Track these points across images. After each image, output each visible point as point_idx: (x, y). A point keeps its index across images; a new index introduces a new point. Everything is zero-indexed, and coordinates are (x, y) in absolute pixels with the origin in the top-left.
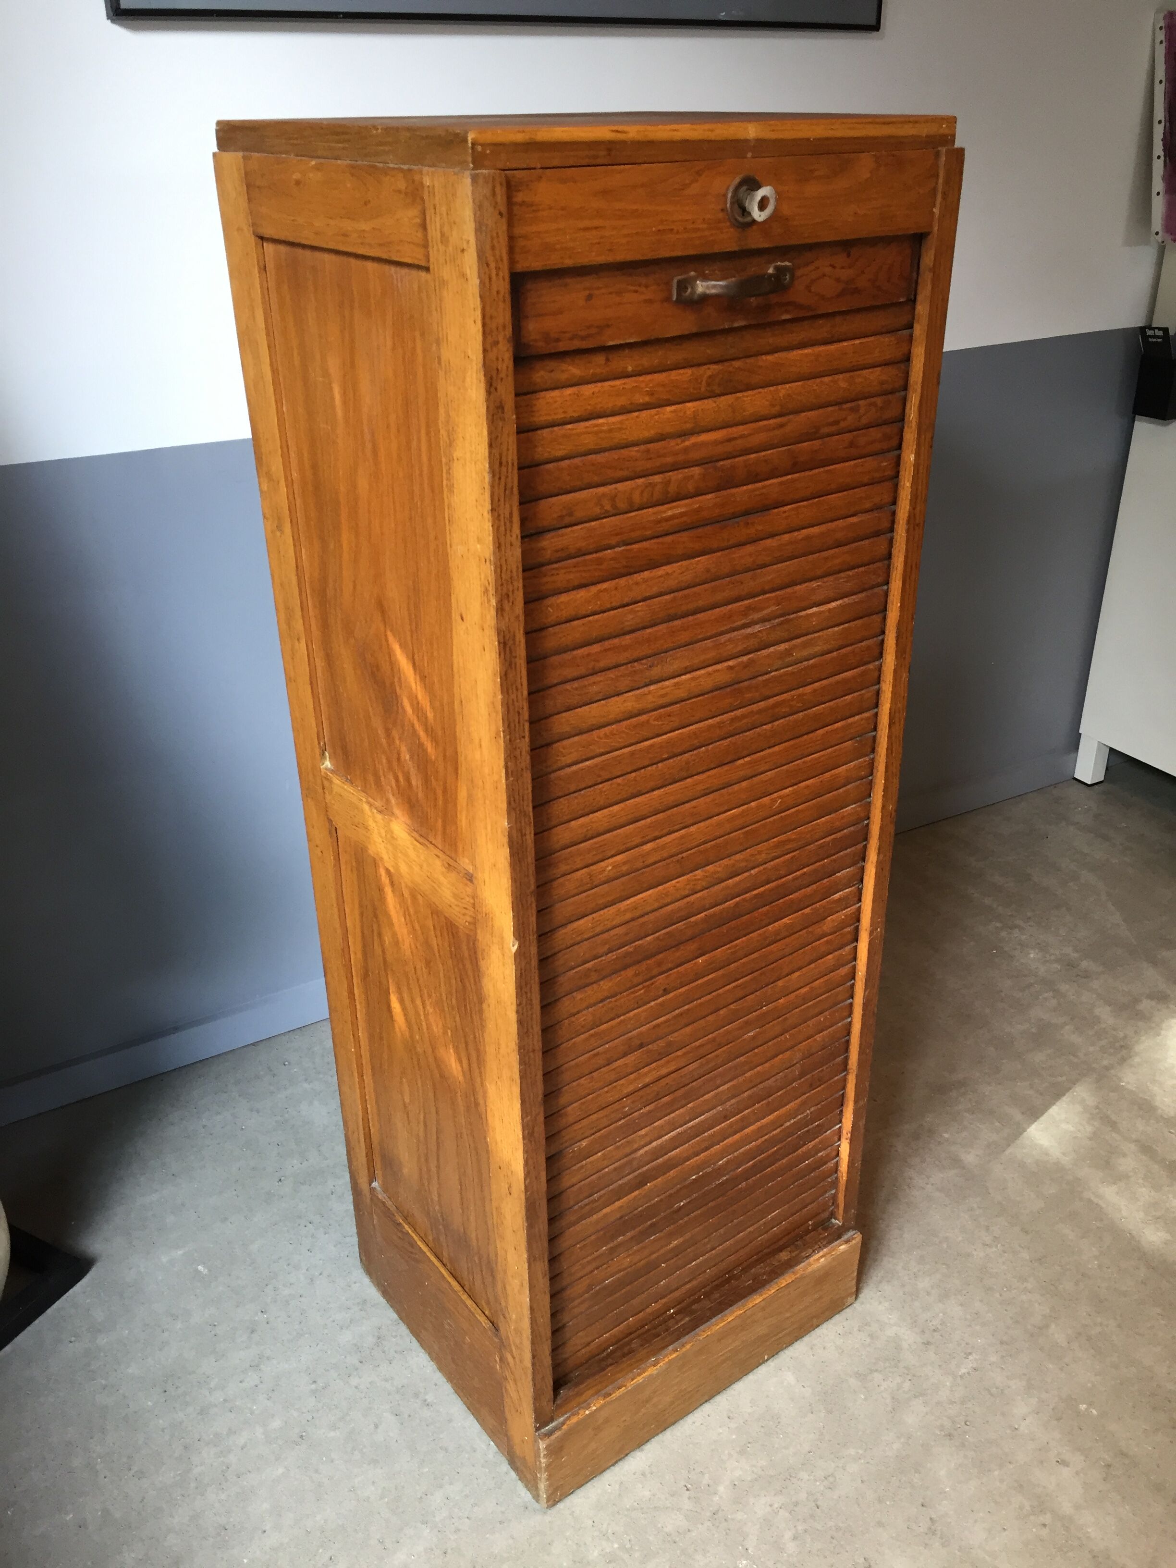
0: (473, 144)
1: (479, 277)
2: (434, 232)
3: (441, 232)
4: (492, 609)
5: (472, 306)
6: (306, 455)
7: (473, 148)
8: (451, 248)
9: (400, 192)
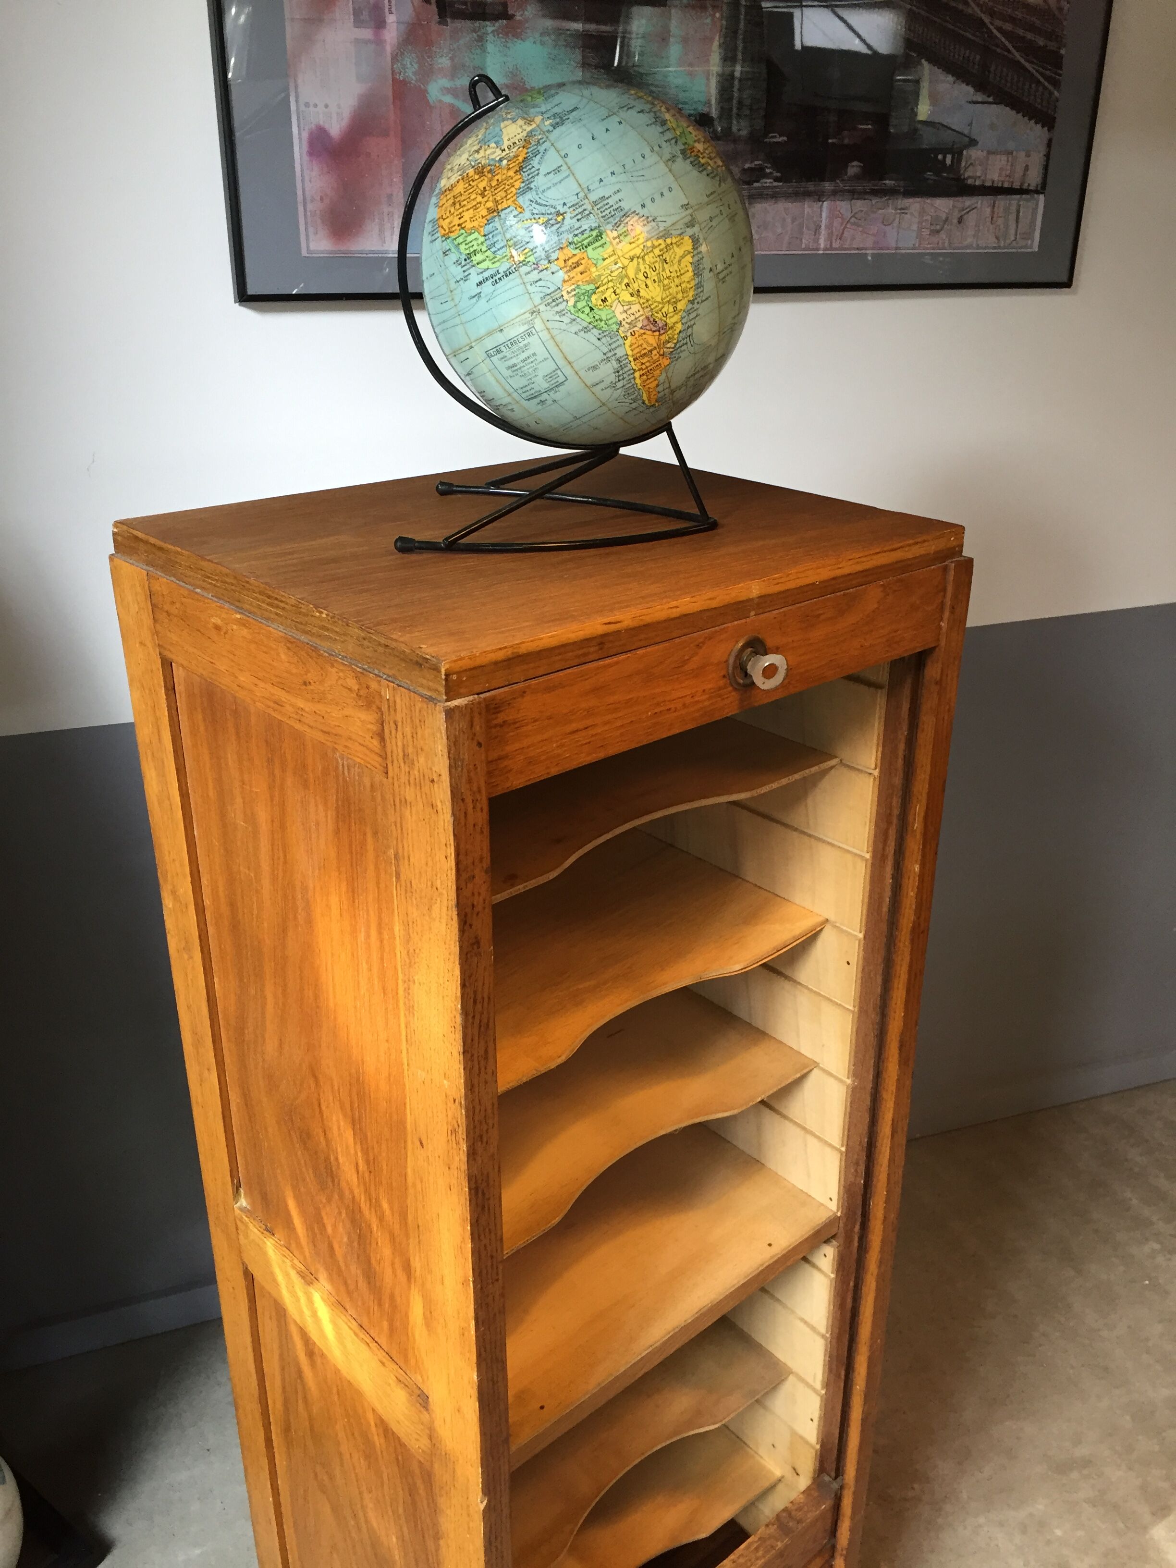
0: (447, 675)
1: (453, 814)
2: (395, 745)
3: (404, 751)
4: (461, 1152)
5: (443, 841)
6: (221, 889)
7: (446, 680)
8: (416, 772)
9: (350, 690)
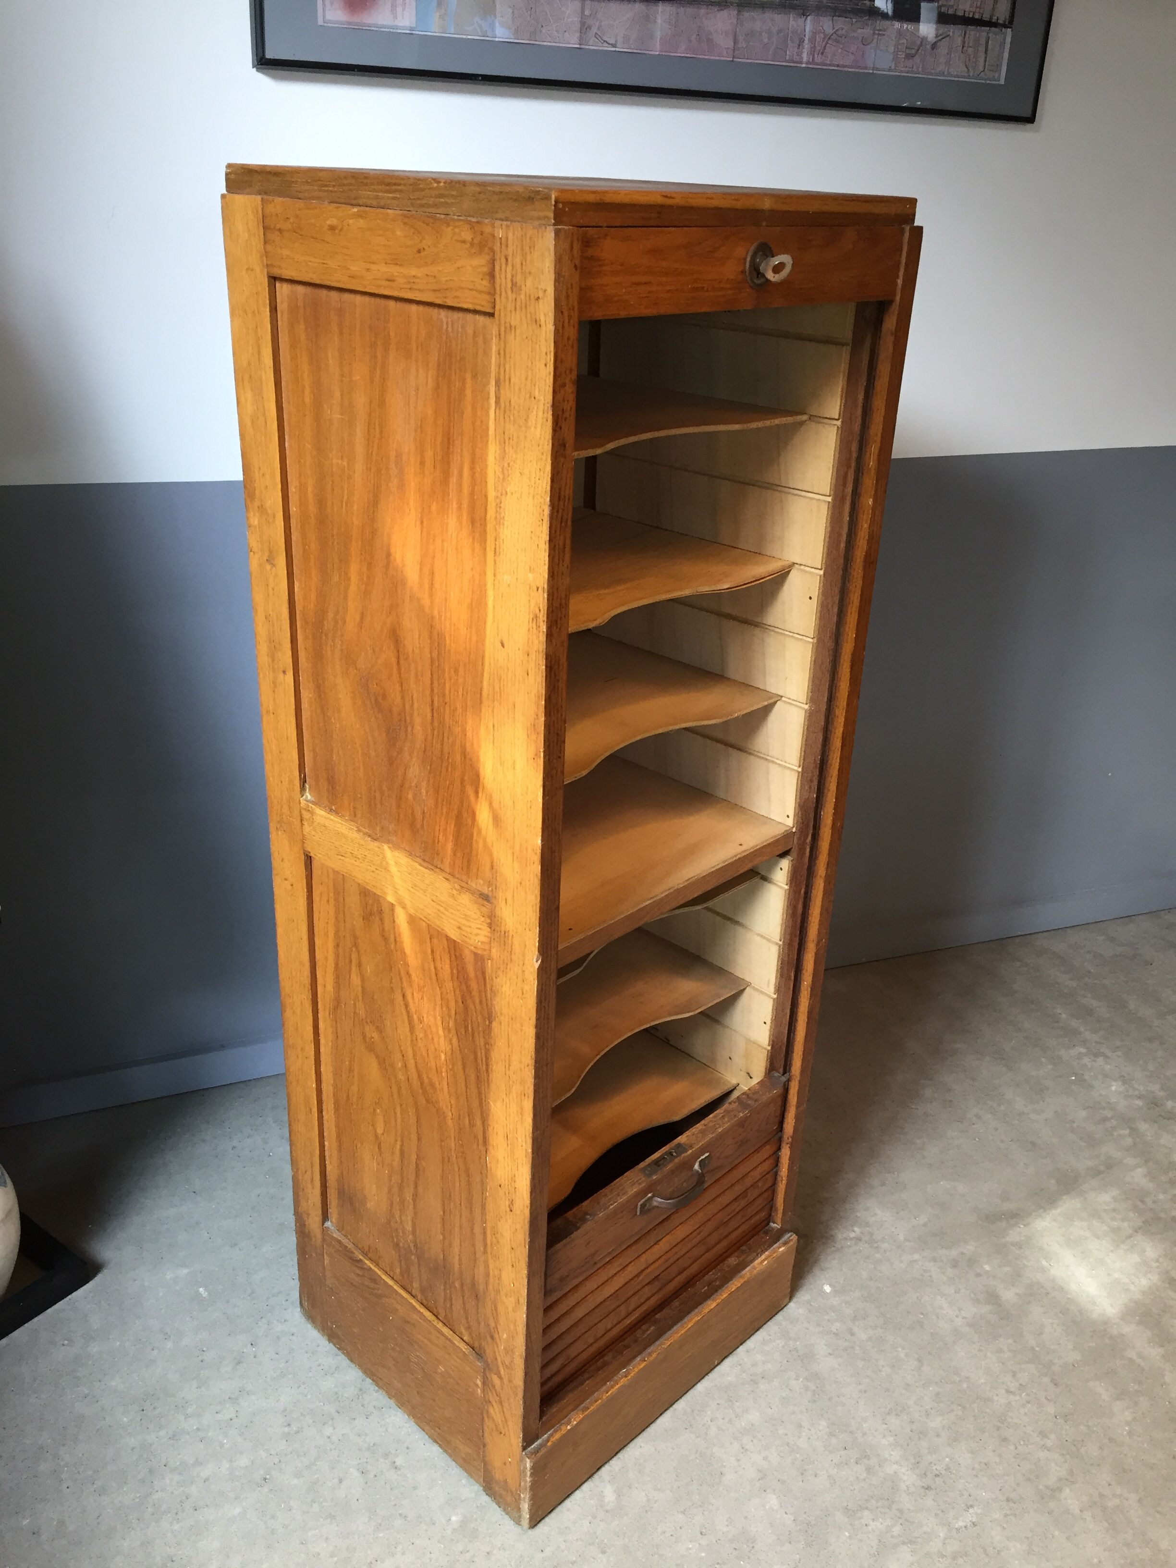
0: (556, 202)
1: (555, 324)
2: (503, 279)
3: (512, 281)
4: (541, 633)
5: (544, 351)
6: (310, 489)
7: (555, 206)
8: (523, 297)
9: (464, 242)
